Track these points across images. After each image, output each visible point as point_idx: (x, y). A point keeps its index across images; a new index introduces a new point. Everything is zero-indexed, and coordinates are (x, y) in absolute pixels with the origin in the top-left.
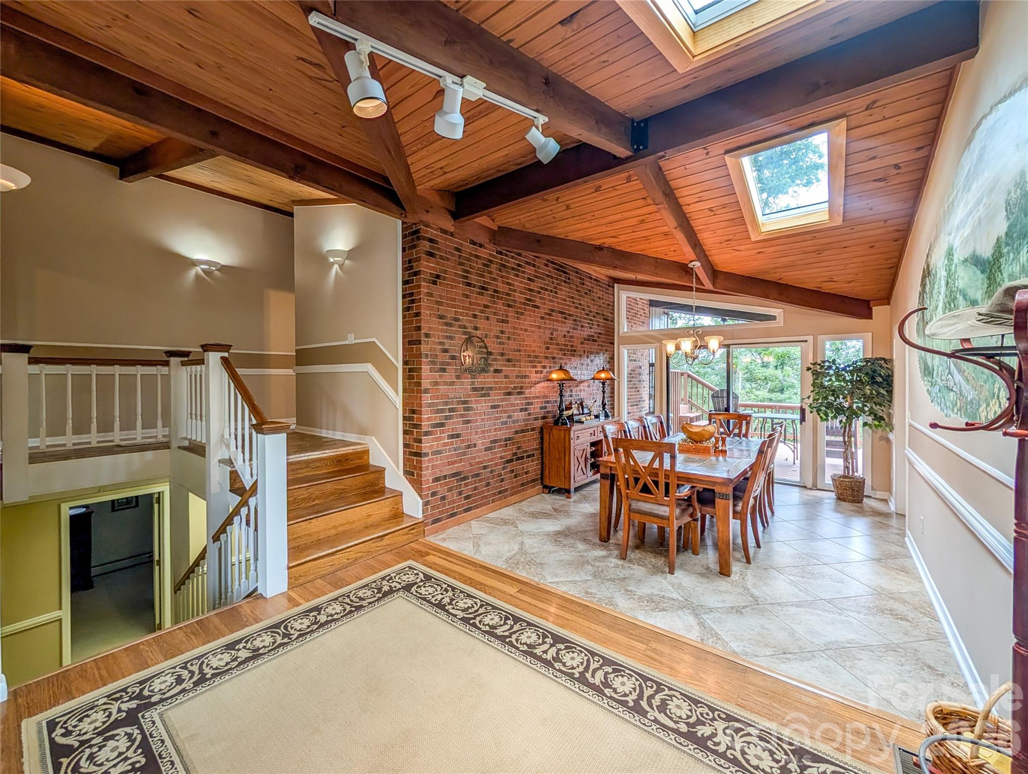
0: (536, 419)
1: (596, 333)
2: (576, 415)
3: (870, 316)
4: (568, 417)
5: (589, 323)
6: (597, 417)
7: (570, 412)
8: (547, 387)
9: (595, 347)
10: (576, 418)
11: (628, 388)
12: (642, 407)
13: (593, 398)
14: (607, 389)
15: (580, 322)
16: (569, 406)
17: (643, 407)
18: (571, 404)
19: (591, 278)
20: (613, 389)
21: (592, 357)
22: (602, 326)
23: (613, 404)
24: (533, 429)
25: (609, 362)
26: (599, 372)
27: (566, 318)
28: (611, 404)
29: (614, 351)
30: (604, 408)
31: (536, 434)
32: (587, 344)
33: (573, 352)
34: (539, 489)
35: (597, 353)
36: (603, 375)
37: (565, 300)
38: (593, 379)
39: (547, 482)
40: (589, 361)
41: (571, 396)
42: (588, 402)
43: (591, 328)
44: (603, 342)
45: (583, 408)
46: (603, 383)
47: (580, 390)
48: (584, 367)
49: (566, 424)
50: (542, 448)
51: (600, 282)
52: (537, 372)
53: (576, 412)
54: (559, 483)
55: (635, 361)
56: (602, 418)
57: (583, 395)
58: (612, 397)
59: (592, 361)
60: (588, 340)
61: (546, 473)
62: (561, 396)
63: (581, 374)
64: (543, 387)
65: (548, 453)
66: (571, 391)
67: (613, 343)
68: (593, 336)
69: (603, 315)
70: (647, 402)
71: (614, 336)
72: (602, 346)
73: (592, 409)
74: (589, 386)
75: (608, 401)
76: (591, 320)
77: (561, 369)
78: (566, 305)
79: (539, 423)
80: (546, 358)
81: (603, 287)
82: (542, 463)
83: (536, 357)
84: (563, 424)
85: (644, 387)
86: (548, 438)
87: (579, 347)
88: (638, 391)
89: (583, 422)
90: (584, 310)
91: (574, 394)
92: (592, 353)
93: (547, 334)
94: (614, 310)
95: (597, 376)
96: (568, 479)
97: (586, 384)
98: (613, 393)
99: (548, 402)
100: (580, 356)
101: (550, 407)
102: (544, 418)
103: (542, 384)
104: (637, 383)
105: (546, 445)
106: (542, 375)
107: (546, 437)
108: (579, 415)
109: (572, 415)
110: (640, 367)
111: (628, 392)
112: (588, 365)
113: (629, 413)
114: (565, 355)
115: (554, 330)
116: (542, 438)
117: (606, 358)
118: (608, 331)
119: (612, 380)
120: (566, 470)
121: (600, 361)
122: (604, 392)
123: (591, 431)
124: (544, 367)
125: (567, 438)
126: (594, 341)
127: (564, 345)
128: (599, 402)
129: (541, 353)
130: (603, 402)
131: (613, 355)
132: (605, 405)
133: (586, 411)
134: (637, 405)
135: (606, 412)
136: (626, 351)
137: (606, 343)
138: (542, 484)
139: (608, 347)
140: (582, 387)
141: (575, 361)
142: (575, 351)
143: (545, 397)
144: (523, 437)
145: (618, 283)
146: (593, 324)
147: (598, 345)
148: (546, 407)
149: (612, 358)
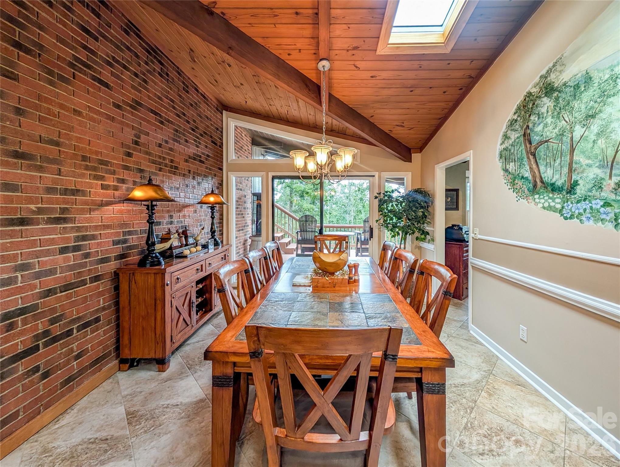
0: (104, 261)
1: (203, 154)
2: (177, 247)
3: (410, 160)
4: (163, 254)
5: (195, 141)
6: (205, 247)
7: (167, 245)
8: (129, 211)
9: (202, 169)
10: (176, 252)
11: (236, 214)
12: (246, 232)
13: (201, 225)
14: (217, 215)
15: (184, 135)
16: (167, 237)
17: (248, 231)
18: (169, 233)
19: (197, 91)
20: (222, 215)
21: (199, 179)
22: (210, 149)
23: (221, 231)
24: (97, 278)
25: (218, 188)
26: (207, 195)
27: (162, 123)
28: (220, 231)
29: (222, 177)
30: (213, 237)
31: (105, 285)
32: (192, 163)
33: (174, 170)
34: (115, 365)
35: (205, 176)
36: (212, 199)
37: (160, 98)
38: (201, 203)
39: (126, 354)
40: (195, 183)
41: (171, 223)
42: (194, 230)
43: (197, 147)
44: (211, 165)
45: (186, 238)
46: (212, 208)
47: (184, 216)
48: (189, 190)
49: (159, 264)
50: (117, 304)
51: (207, 100)
52: (103, 187)
53: (176, 243)
54: (146, 351)
55: (241, 190)
56: (211, 247)
57: (187, 222)
58: (221, 223)
59: (199, 183)
60: (195, 159)
61: (125, 340)
62: (151, 222)
63: (185, 197)
64: (121, 212)
65: (127, 310)
66: (171, 217)
67: (221, 169)
68: (200, 157)
69: (211, 137)
70: (250, 226)
71: (222, 162)
72: (210, 169)
73: (199, 238)
74: (195, 212)
75: (217, 227)
76: (198, 138)
77: (150, 183)
78: (162, 105)
79: (113, 265)
80: (126, 168)
81: (211, 107)
82: (118, 326)
83: (102, 162)
84: (153, 264)
85: (248, 214)
86: (127, 287)
87: (182, 165)
88: (244, 217)
89: (186, 257)
90: (188, 122)
91: (175, 220)
92: (199, 175)
93: (129, 135)
94: (222, 136)
95: (206, 199)
96: (160, 345)
97: (191, 209)
98: (221, 219)
99: (130, 233)
100: (184, 175)
101: (133, 240)
102: (122, 256)
103: (117, 207)
104: (243, 210)
105: (123, 299)
106: (117, 193)
107: (124, 286)
108: (181, 247)
109: (171, 248)
110: (245, 197)
111: (236, 218)
112: (194, 187)
113: (236, 237)
114: (160, 170)
115: (141, 131)
116: (117, 288)
117: (214, 183)
118: (217, 156)
119: (222, 204)
120: (158, 332)
121: (208, 184)
122: (213, 218)
123: (198, 266)
124: (123, 181)
125: (159, 285)
126: (201, 161)
127: (160, 157)
128: (208, 229)
129: (115, 158)
130: (212, 228)
131: (222, 181)
132: (214, 232)
133: (191, 241)
134: (242, 230)
135: (215, 240)
136: (234, 179)
137: (214, 167)
138: (118, 356)
139: (217, 172)
140: (186, 211)
141: (177, 181)
142: (176, 168)
143: (125, 225)
144: (68, 297)
145: (227, 110)
146: (200, 143)
147: (207, 168)
148: (125, 241)
149: (221, 184)
